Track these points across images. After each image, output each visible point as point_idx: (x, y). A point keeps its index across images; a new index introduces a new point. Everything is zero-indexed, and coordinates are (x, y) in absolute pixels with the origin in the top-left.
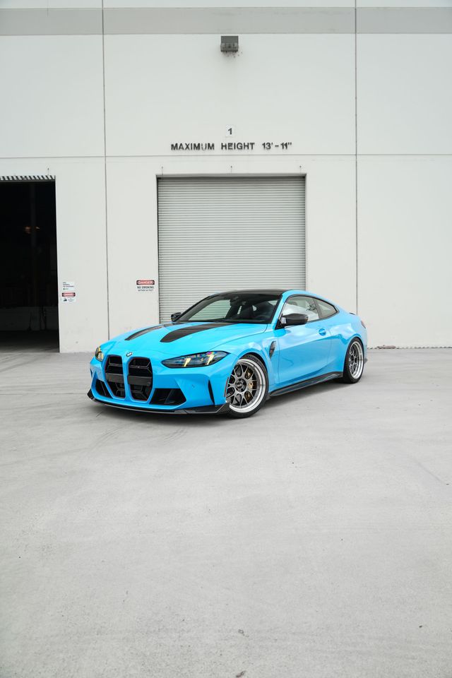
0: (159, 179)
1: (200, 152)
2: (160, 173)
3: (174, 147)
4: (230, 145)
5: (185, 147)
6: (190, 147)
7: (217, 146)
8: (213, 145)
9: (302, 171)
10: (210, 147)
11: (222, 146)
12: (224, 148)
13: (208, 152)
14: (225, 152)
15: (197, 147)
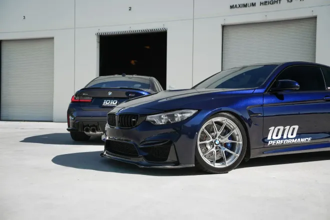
0: (223, 27)
1: (247, 8)
2: (223, 23)
3: (232, 7)
4: (266, 2)
5: (238, 6)
6: (241, 6)
7: (258, 4)
8: (255, 4)
9: (314, 15)
10: (253, 5)
11: (261, 3)
12: (262, 5)
13: (252, 8)
14: (263, 7)
15: (245, 6)
